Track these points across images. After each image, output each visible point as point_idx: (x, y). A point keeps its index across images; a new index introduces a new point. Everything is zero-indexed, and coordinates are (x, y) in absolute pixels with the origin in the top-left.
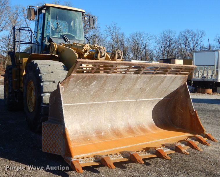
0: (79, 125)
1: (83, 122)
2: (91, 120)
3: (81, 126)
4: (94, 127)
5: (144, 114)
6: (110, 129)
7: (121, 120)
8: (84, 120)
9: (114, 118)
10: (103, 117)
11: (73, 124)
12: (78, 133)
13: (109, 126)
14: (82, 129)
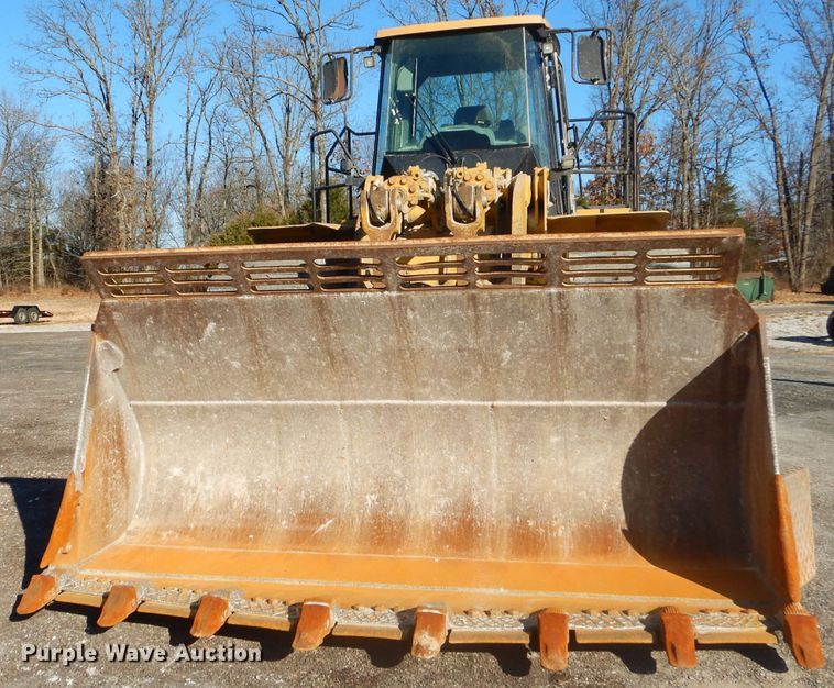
0: (244, 480)
1: (260, 471)
2: (295, 470)
3: (251, 486)
4: (303, 497)
5: (572, 471)
6: (368, 514)
7: (435, 486)
8: (266, 465)
9: (398, 472)
10: (346, 462)
11: (221, 475)
12: (232, 507)
13: (369, 502)
14: (252, 496)
